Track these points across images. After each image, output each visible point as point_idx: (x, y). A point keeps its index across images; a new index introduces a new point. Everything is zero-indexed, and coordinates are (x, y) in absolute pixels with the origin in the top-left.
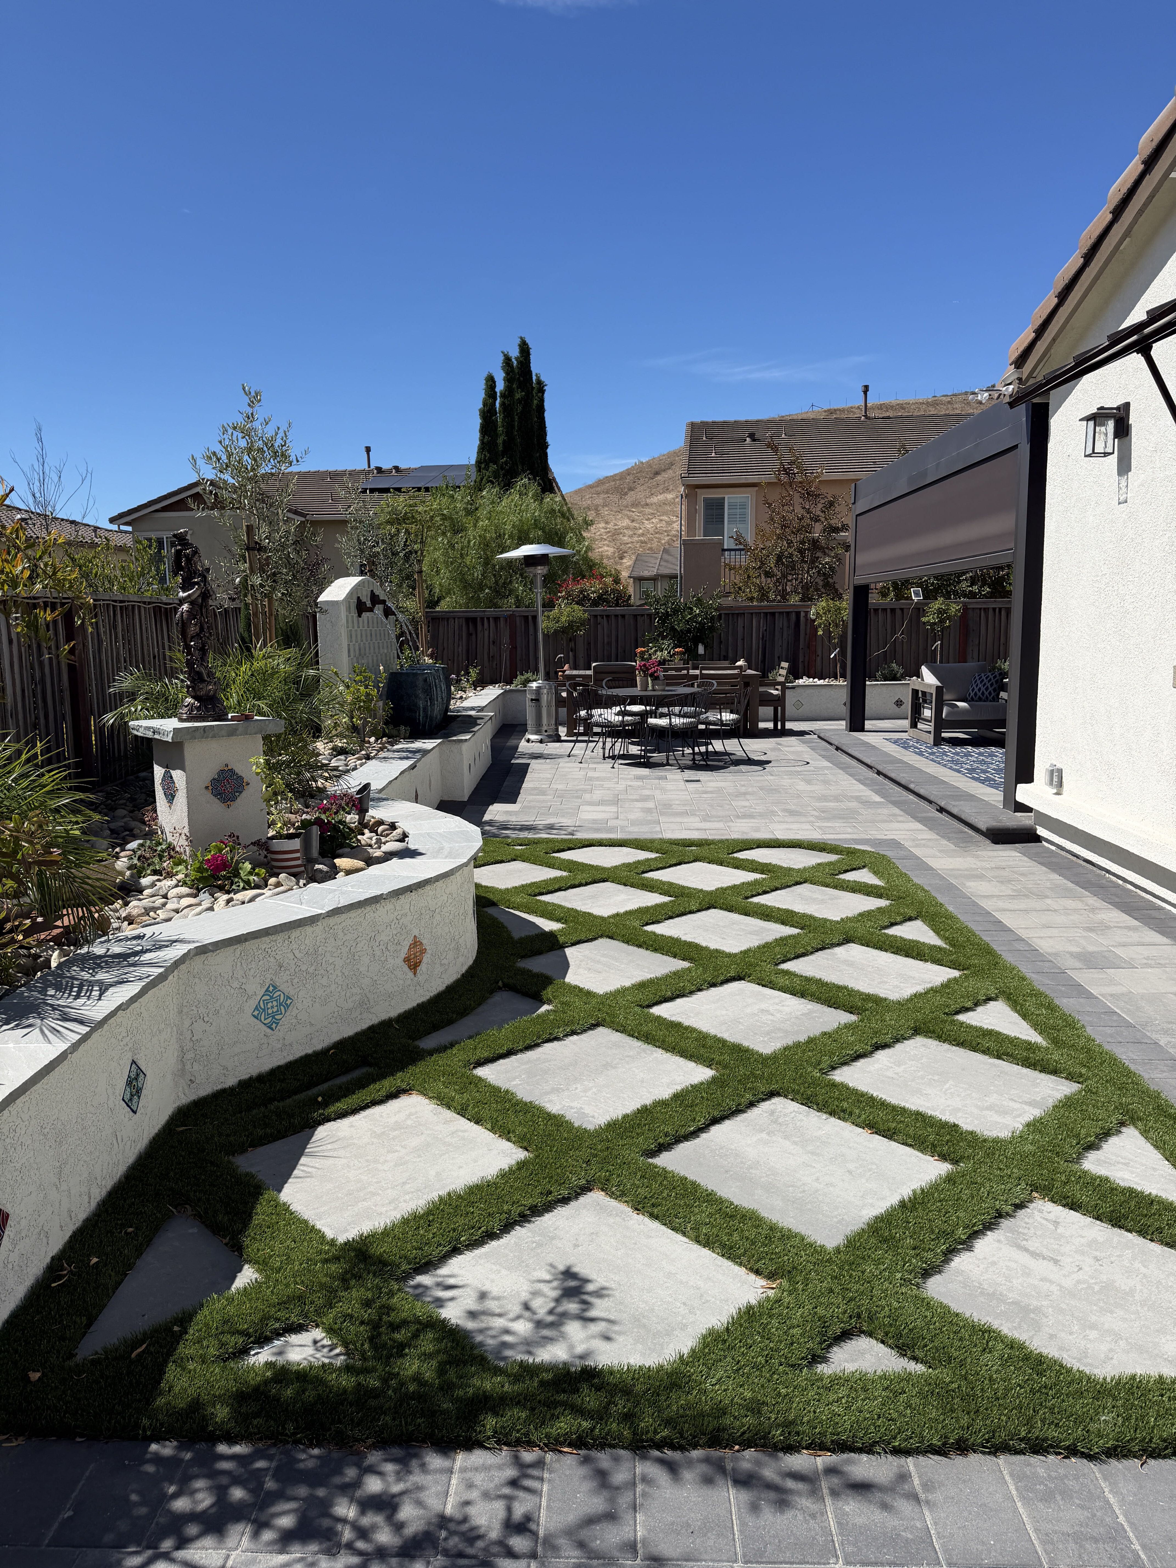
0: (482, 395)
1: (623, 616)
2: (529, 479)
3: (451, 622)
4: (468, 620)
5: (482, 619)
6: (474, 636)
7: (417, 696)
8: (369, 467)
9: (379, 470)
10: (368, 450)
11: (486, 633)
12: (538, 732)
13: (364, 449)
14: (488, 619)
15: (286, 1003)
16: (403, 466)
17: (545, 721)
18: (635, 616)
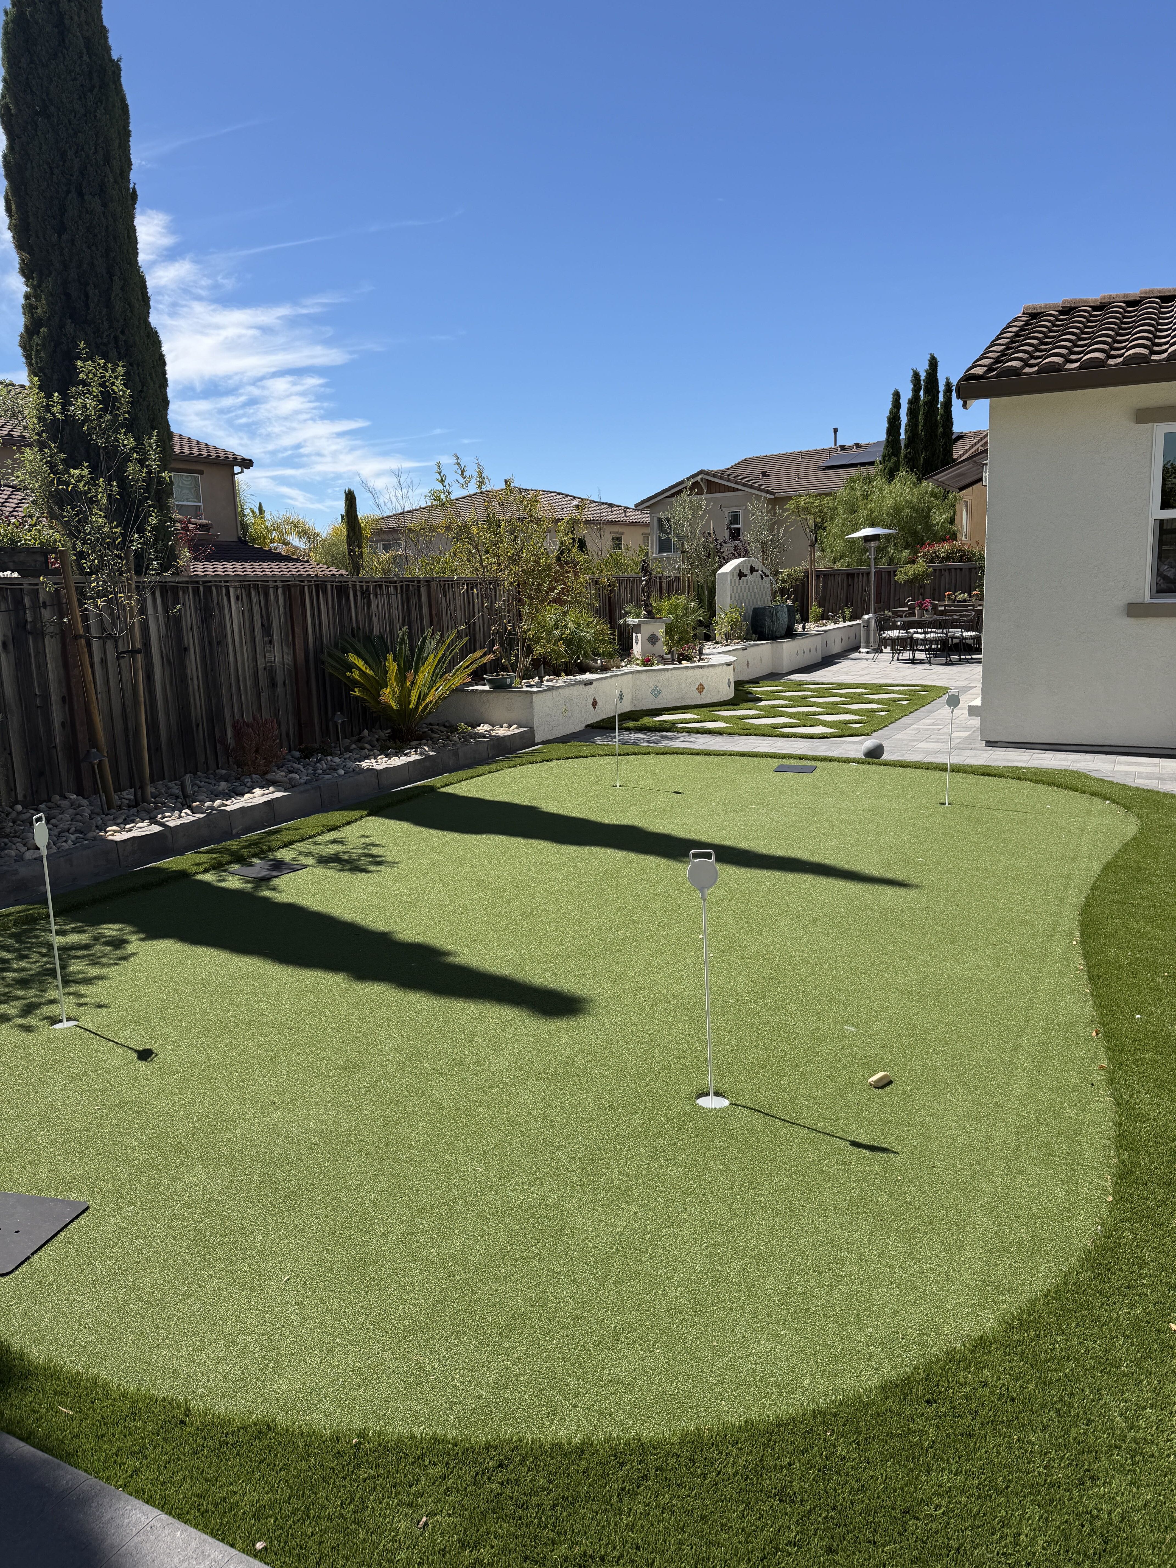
0: (889, 406)
1: (961, 569)
2: (907, 471)
3: (837, 577)
4: (848, 575)
5: (858, 574)
6: (852, 587)
7: (765, 620)
8: (835, 445)
9: (843, 448)
10: (836, 430)
11: (861, 584)
12: (867, 647)
13: (832, 430)
14: (862, 574)
15: (660, 692)
16: (862, 442)
17: (872, 640)
18: (970, 569)
